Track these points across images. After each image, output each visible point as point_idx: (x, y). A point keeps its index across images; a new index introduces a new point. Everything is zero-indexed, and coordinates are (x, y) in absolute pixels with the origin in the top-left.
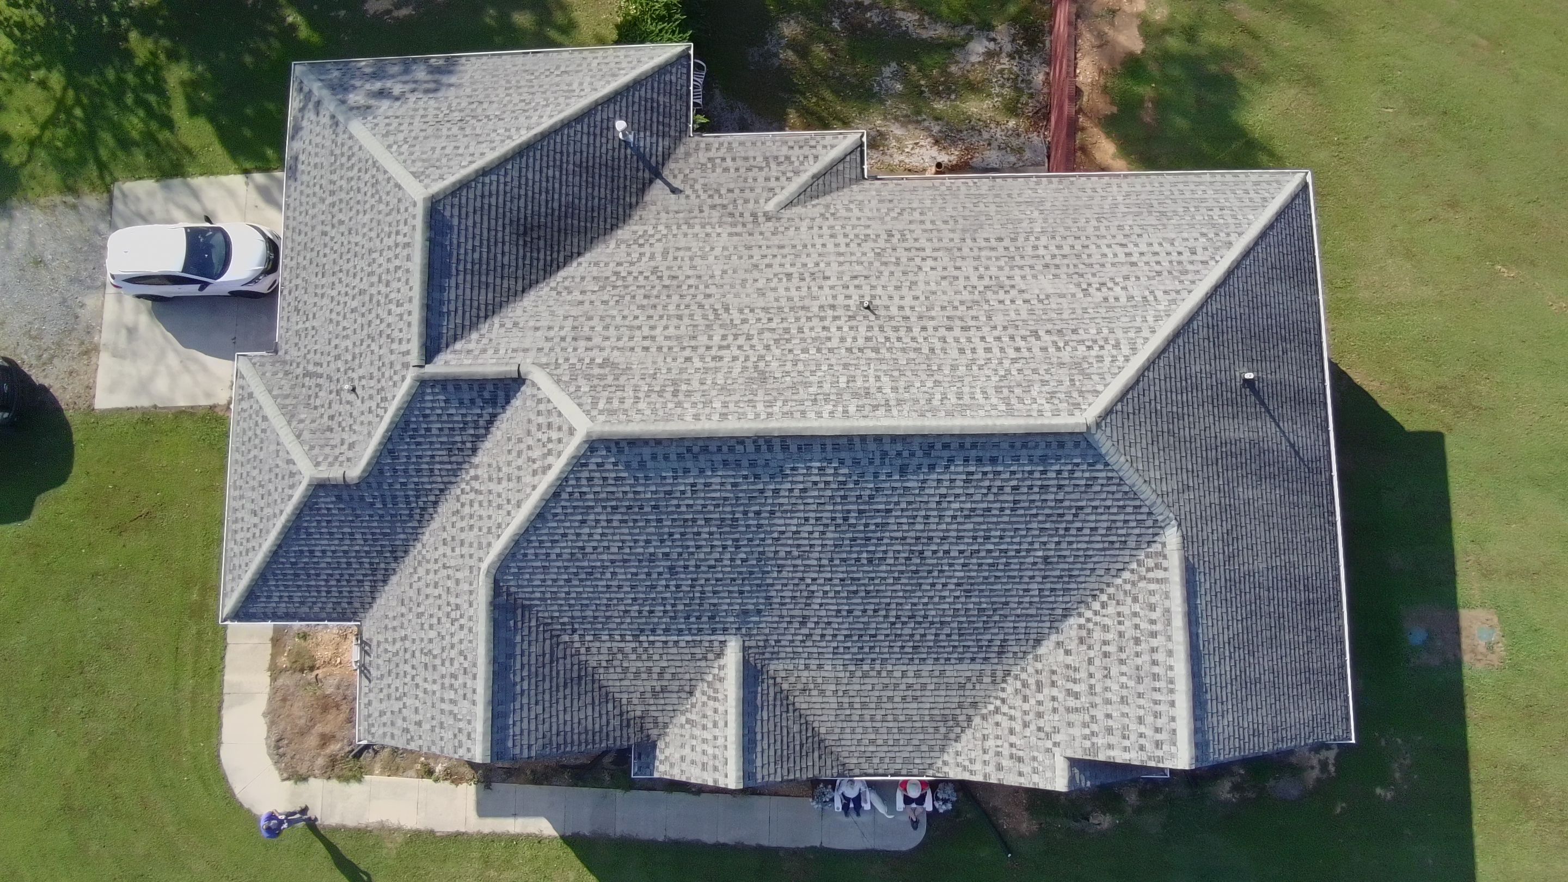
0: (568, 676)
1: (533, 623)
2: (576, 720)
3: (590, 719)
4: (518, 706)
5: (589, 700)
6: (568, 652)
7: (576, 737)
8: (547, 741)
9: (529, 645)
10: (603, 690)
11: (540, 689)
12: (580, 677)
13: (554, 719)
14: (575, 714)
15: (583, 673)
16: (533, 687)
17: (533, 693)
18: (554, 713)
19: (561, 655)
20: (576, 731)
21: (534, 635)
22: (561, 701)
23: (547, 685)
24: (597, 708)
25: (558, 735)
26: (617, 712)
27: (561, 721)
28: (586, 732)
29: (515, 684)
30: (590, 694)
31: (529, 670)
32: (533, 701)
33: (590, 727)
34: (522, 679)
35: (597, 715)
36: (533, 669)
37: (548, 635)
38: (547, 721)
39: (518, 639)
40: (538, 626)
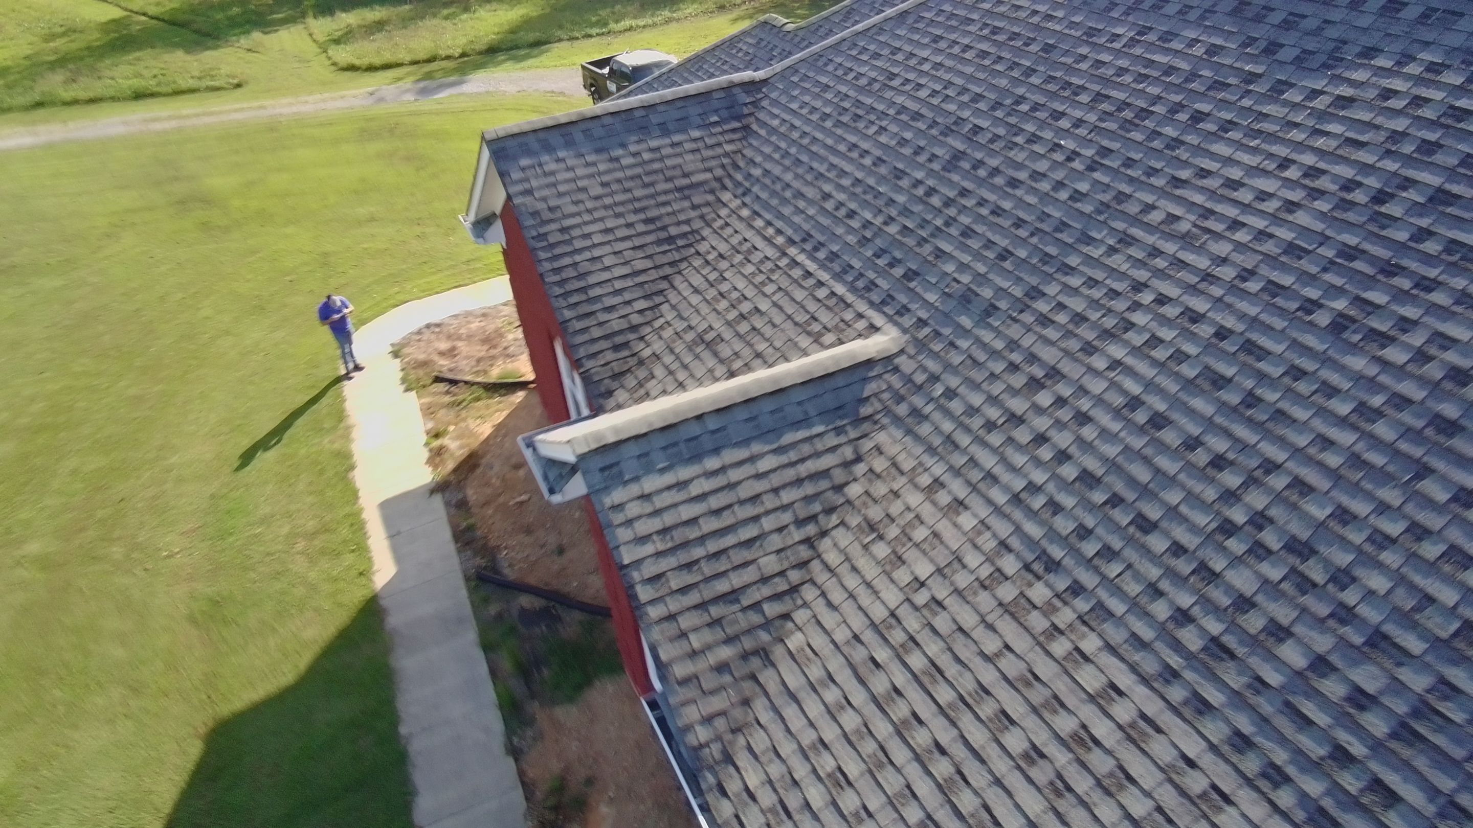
0: (667, 220)
1: (728, 148)
2: (597, 253)
3: (606, 276)
4: (590, 158)
5: (639, 265)
6: (705, 210)
7: (567, 261)
8: (547, 215)
9: (693, 151)
10: (664, 285)
11: (629, 184)
12: (670, 239)
13: (587, 217)
14: (607, 249)
15: (680, 243)
16: (629, 173)
17: (620, 175)
18: (597, 215)
19: (697, 200)
20: (578, 258)
21: (710, 153)
22: (621, 221)
23: (638, 193)
24: (629, 283)
25: (563, 230)
26: (636, 319)
27: (588, 229)
28: (582, 276)
29: (623, 145)
30: (648, 264)
31: (652, 161)
32: (605, 178)
33: (592, 280)
34: (635, 155)
35: (618, 285)
36: (656, 166)
37: (719, 172)
38: (581, 207)
39: (696, 134)
40: (726, 155)
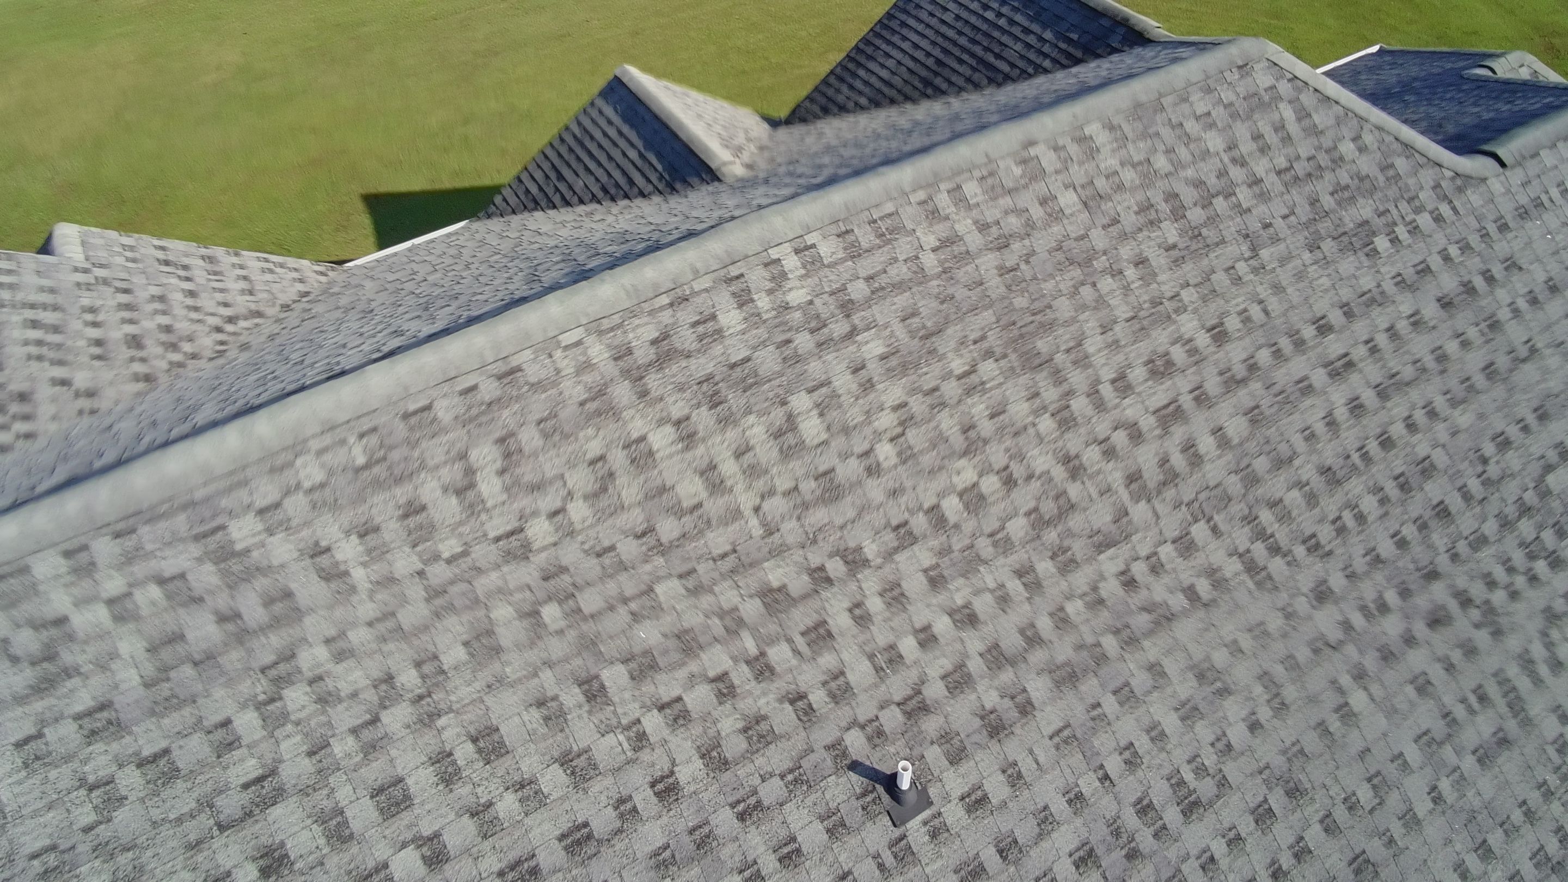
0: (945, 72)
2: (894, 52)
3: (877, 69)
5: (895, 80)
9: (1028, 46)
10: (885, 103)
11: (967, 30)
12: (928, 83)
13: (920, 28)
14: (900, 56)
15: (928, 90)
16: (979, 23)
17: (973, 19)
18: (927, 32)
20: (884, 46)
21: (1032, 56)
22: (929, 48)
23: (963, 41)
24: (878, 84)
26: (849, 104)
27: (911, 35)
30: (899, 84)
31: (1000, 28)
32: (964, 14)
33: (872, 66)
34: (999, 15)
35: (873, 80)
36: (996, 34)
38: (928, 19)
39: (1048, 35)
